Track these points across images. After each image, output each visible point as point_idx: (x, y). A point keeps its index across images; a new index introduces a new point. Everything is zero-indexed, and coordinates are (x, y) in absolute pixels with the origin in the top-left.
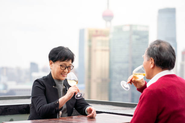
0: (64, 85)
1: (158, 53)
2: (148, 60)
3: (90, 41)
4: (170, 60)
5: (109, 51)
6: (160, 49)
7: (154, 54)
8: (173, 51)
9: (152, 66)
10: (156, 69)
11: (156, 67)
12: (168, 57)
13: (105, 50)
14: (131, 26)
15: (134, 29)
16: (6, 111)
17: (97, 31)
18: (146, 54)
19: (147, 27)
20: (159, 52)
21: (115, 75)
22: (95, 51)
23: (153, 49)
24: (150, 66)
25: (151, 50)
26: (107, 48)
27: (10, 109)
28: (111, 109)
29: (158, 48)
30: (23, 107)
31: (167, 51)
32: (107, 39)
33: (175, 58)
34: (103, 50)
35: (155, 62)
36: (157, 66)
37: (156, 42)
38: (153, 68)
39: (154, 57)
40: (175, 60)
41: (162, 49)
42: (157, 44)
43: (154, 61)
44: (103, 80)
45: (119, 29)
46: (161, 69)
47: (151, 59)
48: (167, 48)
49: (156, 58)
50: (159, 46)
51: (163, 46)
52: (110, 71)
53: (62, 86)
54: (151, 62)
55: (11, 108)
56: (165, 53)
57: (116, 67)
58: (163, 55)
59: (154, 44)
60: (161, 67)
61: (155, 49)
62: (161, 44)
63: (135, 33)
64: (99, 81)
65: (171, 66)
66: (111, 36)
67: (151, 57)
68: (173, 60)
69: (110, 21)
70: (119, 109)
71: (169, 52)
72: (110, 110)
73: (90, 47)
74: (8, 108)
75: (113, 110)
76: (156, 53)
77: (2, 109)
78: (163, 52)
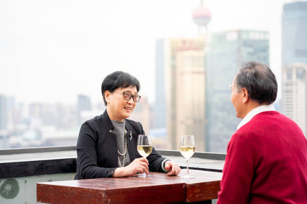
0: (126, 128)
1: (254, 81)
2: (239, 92)
3: (174, 58)
4: (271, 90)
5: (205, 73)
6: (256, 75)
7: (247, 82)
8: (274, 76)
9: (245, 100)
10: (251, 103)
11: (250, 100)
12: (268, 85)
13: (199, 73)
14: (239, 32)
15: (244, 37)
16: (42, 168)
17: (184, 42)
18: (235, 83)
19: (265, 33)
20: (254, 79)
21: (214, 112)
22: (182, 74)
23: (245, 76)
24: (243, 100)
25: (243, 77)
26: (202, 69)
27: (48, 166)
28: (196, 163)
29: (252, 73)
30: (66, 162)
31: (266, 78)
32: (201, 54)
33: (277, 86)
34: (194, 73)
35: (250, 93)
36: (252, 99)
37: (249, 65)
38: (247, 102)
39: (248, 87)
40: (276, 89)
41: (258, 75)
42: (250, 68)
43: (248, 92)
44: (196, 121)
45: (221, 38)
46: (259, 103)
47: (244, 90)
48: (266, 73)
49: (250, 87)
50: (253, 71)
51: (259, 71)
52: (208, 106)
53: (123, 129)
54: (243, 95)
55: (49, 164)
56: (263, 80)
57: (216, 99)
58: (260, 83)
59: (245, 68)
60: (258, 101)
61: (248, 75)
62: (257, 67)
63: (247, 44)
64: (190, 122)
65: (271, 98)
66: (207, 50)
67: (242, 87)
68: (274, 89)
69: (205, 25)
70: (209, 163)
71: (268, 78)
72: (196, 165)
73: (174, 68)
74: (45, 164)
75: (200, 164)
76: (250, 81)
77: (35, 166)
78: (260, 78)
